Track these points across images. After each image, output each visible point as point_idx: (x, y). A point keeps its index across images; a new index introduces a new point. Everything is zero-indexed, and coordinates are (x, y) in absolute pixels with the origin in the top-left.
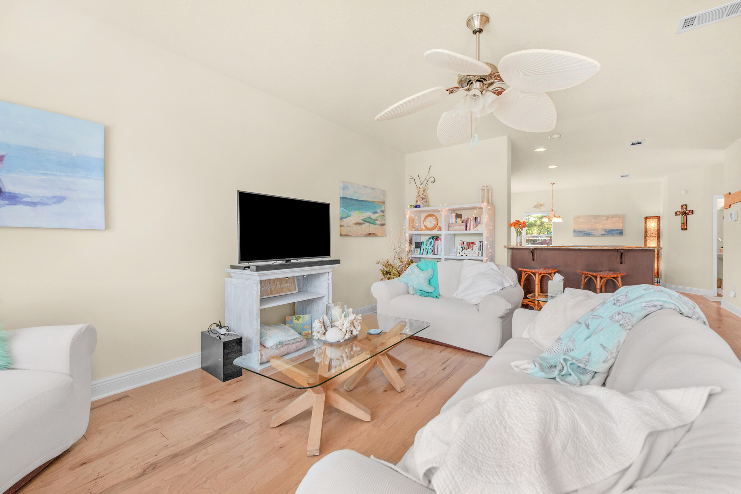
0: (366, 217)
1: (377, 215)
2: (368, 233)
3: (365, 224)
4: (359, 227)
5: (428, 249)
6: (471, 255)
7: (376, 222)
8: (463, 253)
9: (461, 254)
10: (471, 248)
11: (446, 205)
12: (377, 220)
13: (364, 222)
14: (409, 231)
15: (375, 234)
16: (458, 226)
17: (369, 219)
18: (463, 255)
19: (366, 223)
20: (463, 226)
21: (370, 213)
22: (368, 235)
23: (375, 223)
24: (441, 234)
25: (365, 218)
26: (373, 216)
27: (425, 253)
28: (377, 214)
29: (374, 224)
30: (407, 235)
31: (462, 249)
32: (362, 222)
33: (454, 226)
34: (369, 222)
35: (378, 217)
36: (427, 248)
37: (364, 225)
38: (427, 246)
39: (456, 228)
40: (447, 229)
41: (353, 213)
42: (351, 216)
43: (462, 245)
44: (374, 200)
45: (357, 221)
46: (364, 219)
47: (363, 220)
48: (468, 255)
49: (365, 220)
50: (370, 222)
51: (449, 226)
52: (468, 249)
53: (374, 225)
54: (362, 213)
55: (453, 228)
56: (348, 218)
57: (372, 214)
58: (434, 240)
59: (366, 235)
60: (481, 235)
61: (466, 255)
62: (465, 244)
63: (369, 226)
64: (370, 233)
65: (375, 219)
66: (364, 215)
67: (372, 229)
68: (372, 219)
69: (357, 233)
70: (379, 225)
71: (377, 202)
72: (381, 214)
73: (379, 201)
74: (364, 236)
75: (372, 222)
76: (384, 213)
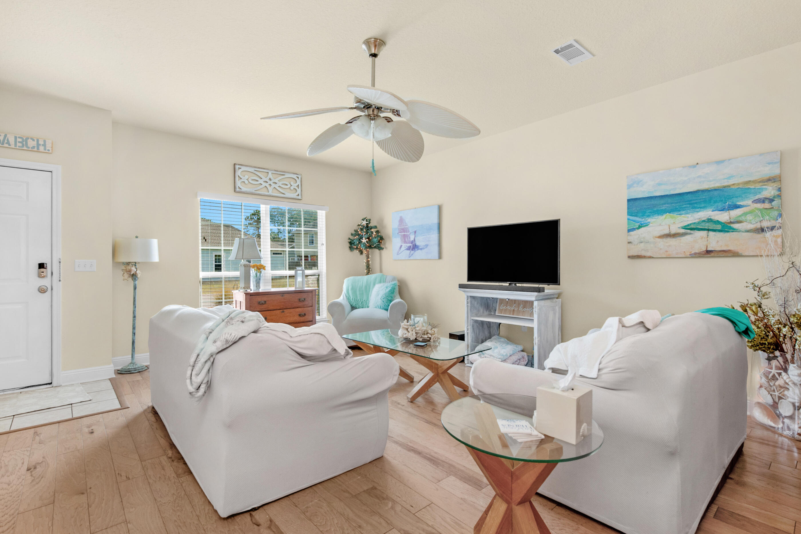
0: (696, 221)
1: (735, 213)
2: (705, 249)
3: (690, 234)
4: (672, 242)
7: (735, 226)
12: (740, 222)
13: (689, 231)
15: (729, 250)
17: (707, 224)
19: (697, 231)
21: (711, 213)
22: (705, 254)
23: (731, 228)
25: (694, 223)
26: (723, 217)
28: (739, 210)
29: (728, 232)
32: (683, 231)
34: (708, 230)
35: (745, 214)
37: (687, 237)
41: (655, 219)
42: (651, 225)
44: (726, 184)
45: (667, 232)
46: (688, 225)
47: (685, 228)
49: (692, 226)
50: (710, 228)
53: (727, 234)
54: (683, 216)
56: (642, 230)
57: (716, 212)
59: (695, 254)
63: (705, 236)
64: (709, 249)
65: (729, 221)
66: (686, 219)
67: (718, 242)
68: (718, 222)
69: (667, 251)
70: (748, 231)
71: (738, 184)
72: (759, 206)
73: (750, 181)
74: (689, 256)
75: (719, 227)
76: (773, 203)
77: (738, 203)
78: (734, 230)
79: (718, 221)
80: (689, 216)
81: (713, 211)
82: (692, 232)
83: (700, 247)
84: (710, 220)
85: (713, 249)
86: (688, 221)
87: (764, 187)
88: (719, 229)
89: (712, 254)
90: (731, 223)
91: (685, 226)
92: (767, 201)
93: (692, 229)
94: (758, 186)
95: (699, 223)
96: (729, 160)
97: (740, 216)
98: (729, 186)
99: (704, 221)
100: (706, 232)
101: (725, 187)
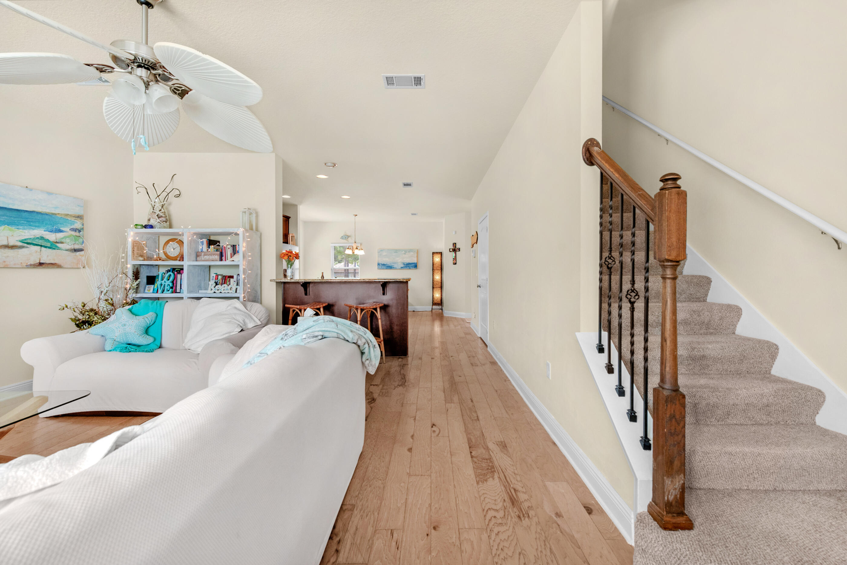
0: (32, 237)
1: (60, 235)
2: (38, 262)
3: (27, 247)
4: (10, 252)
5: (165, 285)
6: (227, 292)
7: (59, 245)
8: (215, 289)
9: (213, 291)
10: (228, 283)
11: (190, 227)
12: (62, 243)
13: (26, 245)
14: (132, 260)
15: (56, 264)
16: (210, 255)
17: (40, 241)
18: (217, 291)
19: (32, 246)
20: (217, 255)
21: (43, 232)
22: (38, 266)
23: (57, 247)
24: (183, 265)
25: (30, 239)
26: (52, 237)
27: (160, 291)
28: (62, 234)
29: (54, 249)
30: (129, 266)
31: (215, 284)
32: (21, 244)
33: (204, 255)
34: (41, 246)
35: (65, 237)
36: (163, 284)
37: (24, 250)
38: (163, 281)
39: (207, 257)
40: (195, 259)
43: (216, 279)
44: (54, 212)
45: (5, 243)
46: (25, 240)
47: (22, 241)
48: (223, 292)
49: (29, 241)
50: (42, 244)
51: (198, 255)
52: (224, 283)
53: (54, 251)
54: (21, 230)
55: (202, 257)
57: (47, 232)
58: (176, 273)
59: (31, 265)
60: (238, 266)
61: (219, 291)
62: (220, 277)
63: (39, 251)
64: (41, 262)
65: (55, 241)
66: (24, 234)
67: (48, 256)
68: (48, 241)
69: (5, 262)
70: (67, 250)
71: (62, 214)
72: (73, 233)
73: (68, 214)
74: (25, 267)
75: (49, 245)
76: (81, 233)
77: (62, 229)
78: (59, 249)
79: (48, 239)
80: (26, 231)
81: (45, 231)
82: (28, 246)
83: (35, 260)
84: (42, 238)
85: (44, 262)
86: (25, 235)
87: (76, 221)
88: (49, 246)
89: (44, 266)
90: (57, 242)
91: (23, 240)
92: (77, 231)
93: (28, 243)
94: (73, 219)
95: (34, 239)
96: (56, 194)
97: (62, 238)
98: (55, 214)
99: (38, 238)
100: (39, 247)
101: (53, 214)
